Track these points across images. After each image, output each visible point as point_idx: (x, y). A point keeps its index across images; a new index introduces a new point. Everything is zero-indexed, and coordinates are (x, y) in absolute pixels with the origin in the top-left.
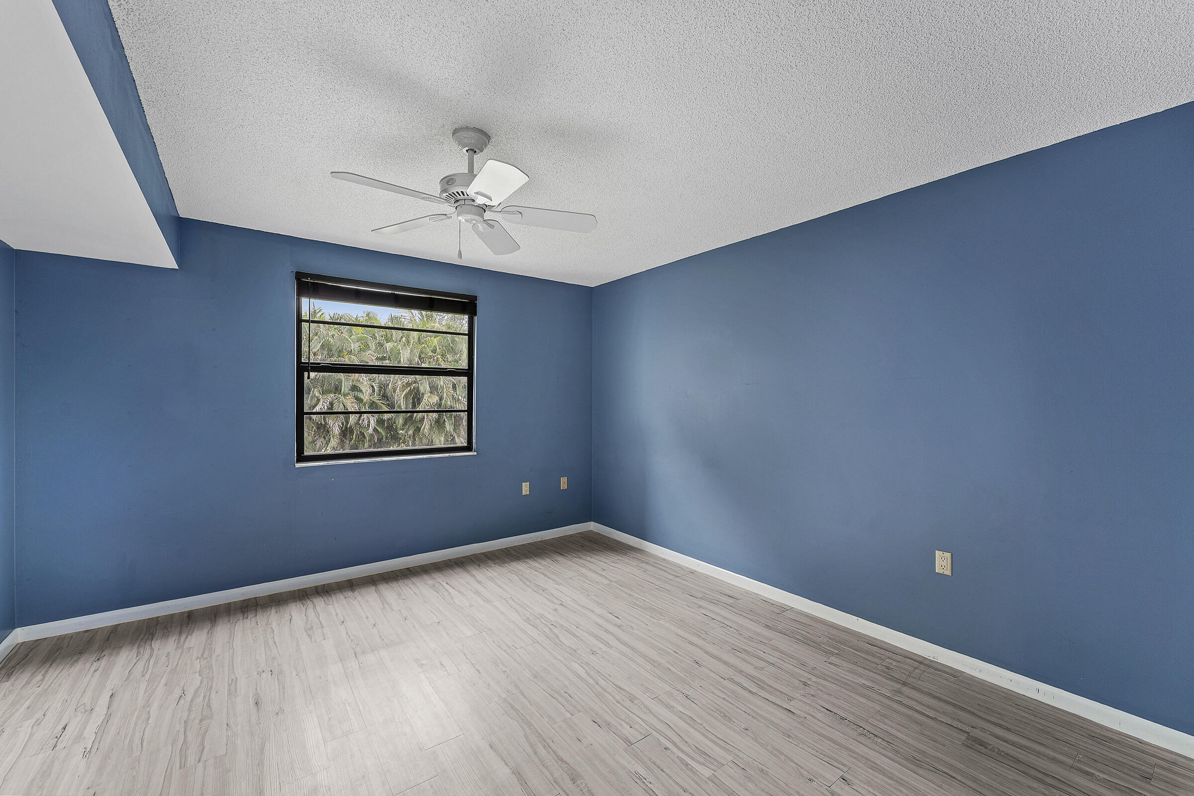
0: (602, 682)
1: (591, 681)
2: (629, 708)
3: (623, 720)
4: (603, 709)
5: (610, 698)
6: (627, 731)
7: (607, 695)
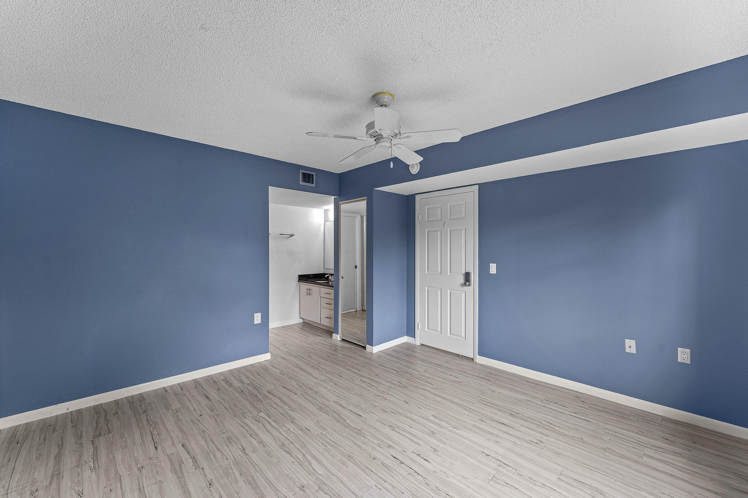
0: (300, 456)
1: (308, 457)
2: (286, 439)
3: (292, 432)
4: (303, 437)
5: (297, 445)
6: (292, 427)
7: (298, 447)
